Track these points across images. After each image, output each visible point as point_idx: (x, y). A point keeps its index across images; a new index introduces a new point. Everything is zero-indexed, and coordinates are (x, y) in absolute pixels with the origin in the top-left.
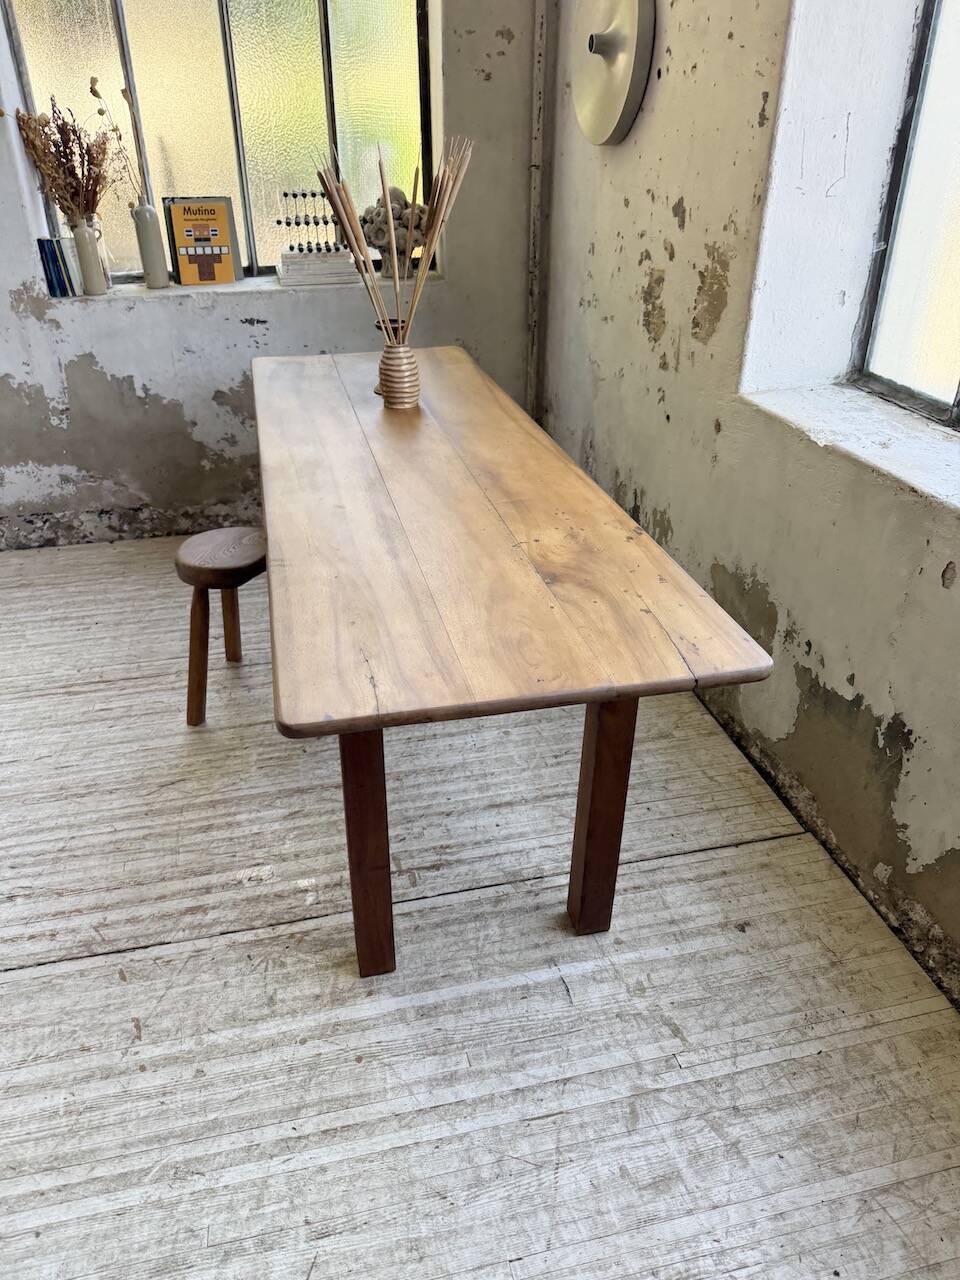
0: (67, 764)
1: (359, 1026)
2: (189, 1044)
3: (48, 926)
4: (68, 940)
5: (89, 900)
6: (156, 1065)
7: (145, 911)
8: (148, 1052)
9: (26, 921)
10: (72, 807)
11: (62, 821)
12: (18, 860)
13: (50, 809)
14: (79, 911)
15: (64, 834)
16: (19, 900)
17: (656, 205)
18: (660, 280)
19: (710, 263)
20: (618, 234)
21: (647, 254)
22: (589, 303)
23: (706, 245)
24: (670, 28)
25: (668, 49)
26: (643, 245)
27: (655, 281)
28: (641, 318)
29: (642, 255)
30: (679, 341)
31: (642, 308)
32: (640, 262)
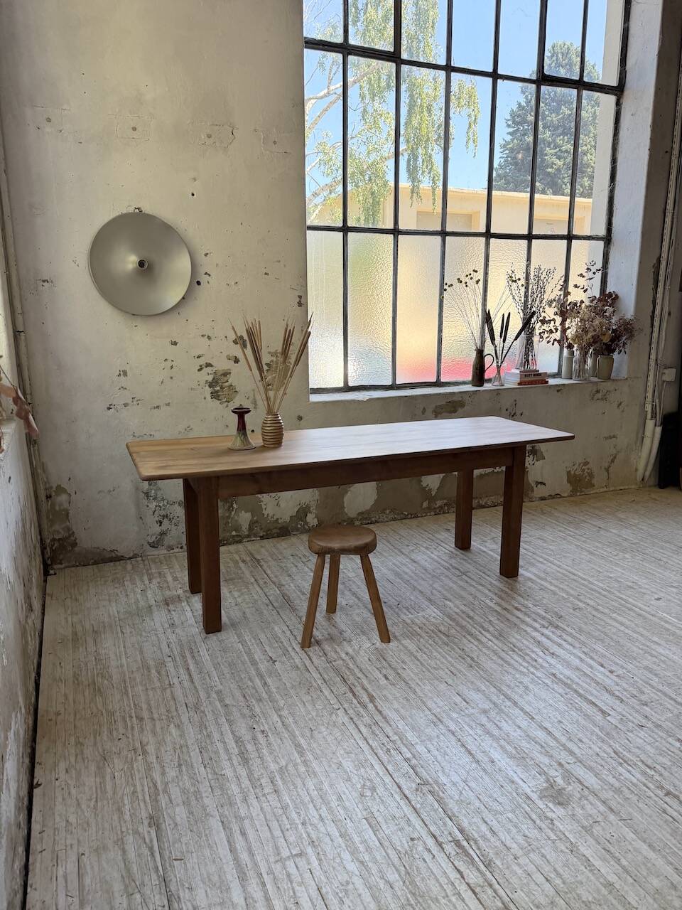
0: (449, 673)
1: (536, 575)
2: (571, 599)
3: (556, 639)
4: (559, 632)
5: (535, 634)
6: (585, 603)
7: (527, 619)
8: (581, 605)
9: (559, 645)
10: (483, 659)
11: (495, 658)
12: (530, 661)
13: (488, 664)
14: (542, 634)
15: (503, 654)
16: (551, 651)
17: (213, 342)
18: (226, 374)
19: (274, 359)
20: (166, 360)
21: (208, 365)
22: (126, 405)
23: (269, 353)
24: (206, 265)
25: (206, 274)
26: (202, 361)
27: (221, 375)
28: (208, 396)
29: (201, 366)
30: (254, 396)
31: (208, 390)
32: (199, 370)
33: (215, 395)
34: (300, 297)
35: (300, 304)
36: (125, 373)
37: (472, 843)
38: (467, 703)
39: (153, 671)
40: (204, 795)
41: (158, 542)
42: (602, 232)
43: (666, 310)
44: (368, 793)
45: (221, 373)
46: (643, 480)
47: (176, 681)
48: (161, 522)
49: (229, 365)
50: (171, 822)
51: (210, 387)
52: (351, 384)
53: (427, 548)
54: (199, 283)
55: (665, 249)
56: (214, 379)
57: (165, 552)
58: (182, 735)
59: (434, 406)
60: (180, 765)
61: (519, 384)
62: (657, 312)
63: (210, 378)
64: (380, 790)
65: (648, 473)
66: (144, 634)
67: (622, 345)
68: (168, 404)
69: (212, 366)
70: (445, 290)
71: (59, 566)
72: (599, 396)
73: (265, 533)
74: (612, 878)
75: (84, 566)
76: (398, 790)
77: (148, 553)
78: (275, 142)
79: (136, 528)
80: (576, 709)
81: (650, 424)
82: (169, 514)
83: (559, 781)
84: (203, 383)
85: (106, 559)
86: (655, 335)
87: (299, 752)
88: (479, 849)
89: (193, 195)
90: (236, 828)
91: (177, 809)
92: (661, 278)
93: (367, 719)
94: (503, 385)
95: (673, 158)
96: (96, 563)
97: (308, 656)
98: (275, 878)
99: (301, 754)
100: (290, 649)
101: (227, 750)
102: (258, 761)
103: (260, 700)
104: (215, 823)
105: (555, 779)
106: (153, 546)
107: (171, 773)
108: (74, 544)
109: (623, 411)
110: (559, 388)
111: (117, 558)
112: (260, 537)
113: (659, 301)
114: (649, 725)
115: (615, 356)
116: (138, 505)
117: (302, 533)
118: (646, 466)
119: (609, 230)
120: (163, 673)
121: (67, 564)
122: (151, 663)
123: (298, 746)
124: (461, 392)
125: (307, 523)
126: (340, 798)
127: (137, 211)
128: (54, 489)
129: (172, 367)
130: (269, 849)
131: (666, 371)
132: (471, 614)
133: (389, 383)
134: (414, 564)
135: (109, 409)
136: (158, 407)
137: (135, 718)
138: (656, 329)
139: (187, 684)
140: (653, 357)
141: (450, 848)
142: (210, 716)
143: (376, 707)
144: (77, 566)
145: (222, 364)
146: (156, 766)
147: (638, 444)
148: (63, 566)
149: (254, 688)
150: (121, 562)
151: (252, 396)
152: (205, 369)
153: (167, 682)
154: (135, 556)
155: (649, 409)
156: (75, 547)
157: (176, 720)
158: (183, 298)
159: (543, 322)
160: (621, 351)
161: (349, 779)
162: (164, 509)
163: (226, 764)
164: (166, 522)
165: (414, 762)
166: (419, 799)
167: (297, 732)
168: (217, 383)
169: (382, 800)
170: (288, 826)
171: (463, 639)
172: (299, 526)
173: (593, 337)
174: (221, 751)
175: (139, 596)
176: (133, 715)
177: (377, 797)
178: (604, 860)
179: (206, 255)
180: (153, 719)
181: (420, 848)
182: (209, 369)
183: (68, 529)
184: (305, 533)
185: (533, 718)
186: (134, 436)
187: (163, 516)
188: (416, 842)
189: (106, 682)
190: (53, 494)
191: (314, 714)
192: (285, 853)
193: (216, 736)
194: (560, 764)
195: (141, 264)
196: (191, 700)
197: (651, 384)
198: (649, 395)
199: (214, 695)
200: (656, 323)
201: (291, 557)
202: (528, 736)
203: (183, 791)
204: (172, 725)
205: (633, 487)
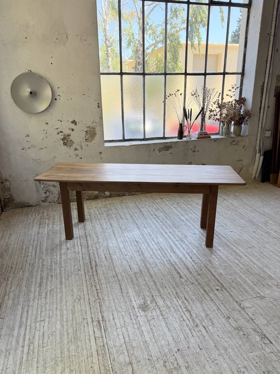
3: (179, 246)
5: (172, 243)
7: (172, 237)
10: (146, 252)
11: (151, 252)
12: (164, 254)
14: (174, 244)
15: (155, 251)
16: (174, 251)
17: (63, 123)
18: (69, 135)
19: (89, 129)
20: (44, 130)
21: (61, 132)
22: (29, 148)
23: (86, 127)
24: (58, 92)
25: (59, 95)
26: (59, 130)
27: (67, 136)
28: (62, 144)
29: (58, 132)
30: (81, 144)
31: (62, 142)
32: (58, 134)
33: (65, 144)
34: (99, 104)
35: (99, 107)
36: (28, 136)
37: (104, 322)
38: (131, 269)
39: (24, 250)
40: (21, 297)
41: (45, 200)
42: (240, 71)
43: (267, 105)
44: (77, 301)
45: (67, 135)
46: (255, 178)
47: (30, 254)
48: (46, 193)
49: (70, 132)
50: (6, 305)
51: (62, 140)
52: (126, 138)
53: (149, 206)
54: (56, 99)
55: (267, 78)
56: (64, 137)
57: (48, 204)
58: (23, 275)
59: (159, 148)
60: (18, 285)
61: (197, 138)
62: (262, 106)
63: (62, 137)
64: (82, 300)
65: (257, 176)
66: (27, 236)
67: (245, 121)
68: (46, 148)
69: (63, 132)
70: (166, 98)
71: (8, 208)
72: (234, 143)
73: (88, 198)
74: (148, 339)
75: (17, 208)
76: (88, 300)
77: (42, 204)
78: (85, 40)
79: (36, 195)
80: (171, 275)
81: (258, 155)
82: (49, 190)
83: (149, 302)
84: (59, 139)
85: (25, 206)
86: (261, 116)
87: (60, 284)
88: (105, 324)
89: (52, 64)
90: (26, 310)
91: (10, 301)
92: (265, 91)
93: (90, 274)
94: (191, 139)
95: (271, 37)
96: (22, 207)
97: (82, 248)
98: (31, 328)
99: (61, 285)
100: (76, 245)
101: (36, 281)
102: (45, 286)
103: (56, 264)
104: (20, 307)
105: (147, 301)
106: (43, 201)
107: (13, 288)
108: (13, 200)
109: (246, 149)
110: (215, 140)
111: (29, 206)
112: (86, 199)
113: (263, 102)
114: (196, 283)
115: (243, 126)
116: (36, 186)
117: (103, 198)
118: (256, 173)
119: (243, 70)
120: (27, 251)
121: (11, 208)
122: (24, 247)
123: (61, 282)
124: (170, 142)
125: (105, 194)
126: (66, 302)
127: (29, 71)
128: (4, 180)
129: (46, 133)
130: (34, 318)
131: (267, 132)
132: (151, 234)
133: (142, 137)
134: (140, 213)
135: (23, 149)
136: (42, 149)
137: (10, 268)
138: (262, 114)
139: (33, 256)
140: (260, 126)
141: (95, 323)
142: (36, 269)
143: (96, 269)
144: (15, 208)
145: (67, 132)
146: (9, 286)
147: (253, 163)
148: (10, 208)
149: (56, 259)
150: (31, 207)
151: (80, 144)
152: (60, 133)
153: (27, 255)
154: (37, 205)
155: (258, 148)
156: (14, 201)
157: (24, 269)
158: (50, 105)
159: (211, 111)
160: (245, 124)
161: (73, 296)
162: (47, 188)
163: (33, 286)
164: (48, 193)
165: (99, 291)
166: (94, 304)
167: (63, 277)
168: (65, 139)
169: (81, 304)
170: (44, 310)
171: (143, 244)
172: (102, 195)
173: (230, 118)
174: (34, 281)
175: (31, 221)
176: (10, 266)
177: (79, 303)
178: (148, 332)
179: (58, 88)
180: (16, 268)
181: (85, 322)
182: (62, 133)
183: (10, 195)
184: (105, 198)
185: (152, 277)
186: (33, 160)
187: (47, 190)
188: (84, 320)
189: (6, 253)
190: (4, 182)
191: (73, 270)
192: (38, 319)
193: (35, 276)
194: (153, 296)
195: (31, 93)
196: (32, 262)
197: (259, 138)
198: (258, 142)
199: (41, 261)
200: (262, 111)
201: (94, 208)
202: (147, 284)
203: (14, 295)
204: (21, 271)
205: (250, 181)
